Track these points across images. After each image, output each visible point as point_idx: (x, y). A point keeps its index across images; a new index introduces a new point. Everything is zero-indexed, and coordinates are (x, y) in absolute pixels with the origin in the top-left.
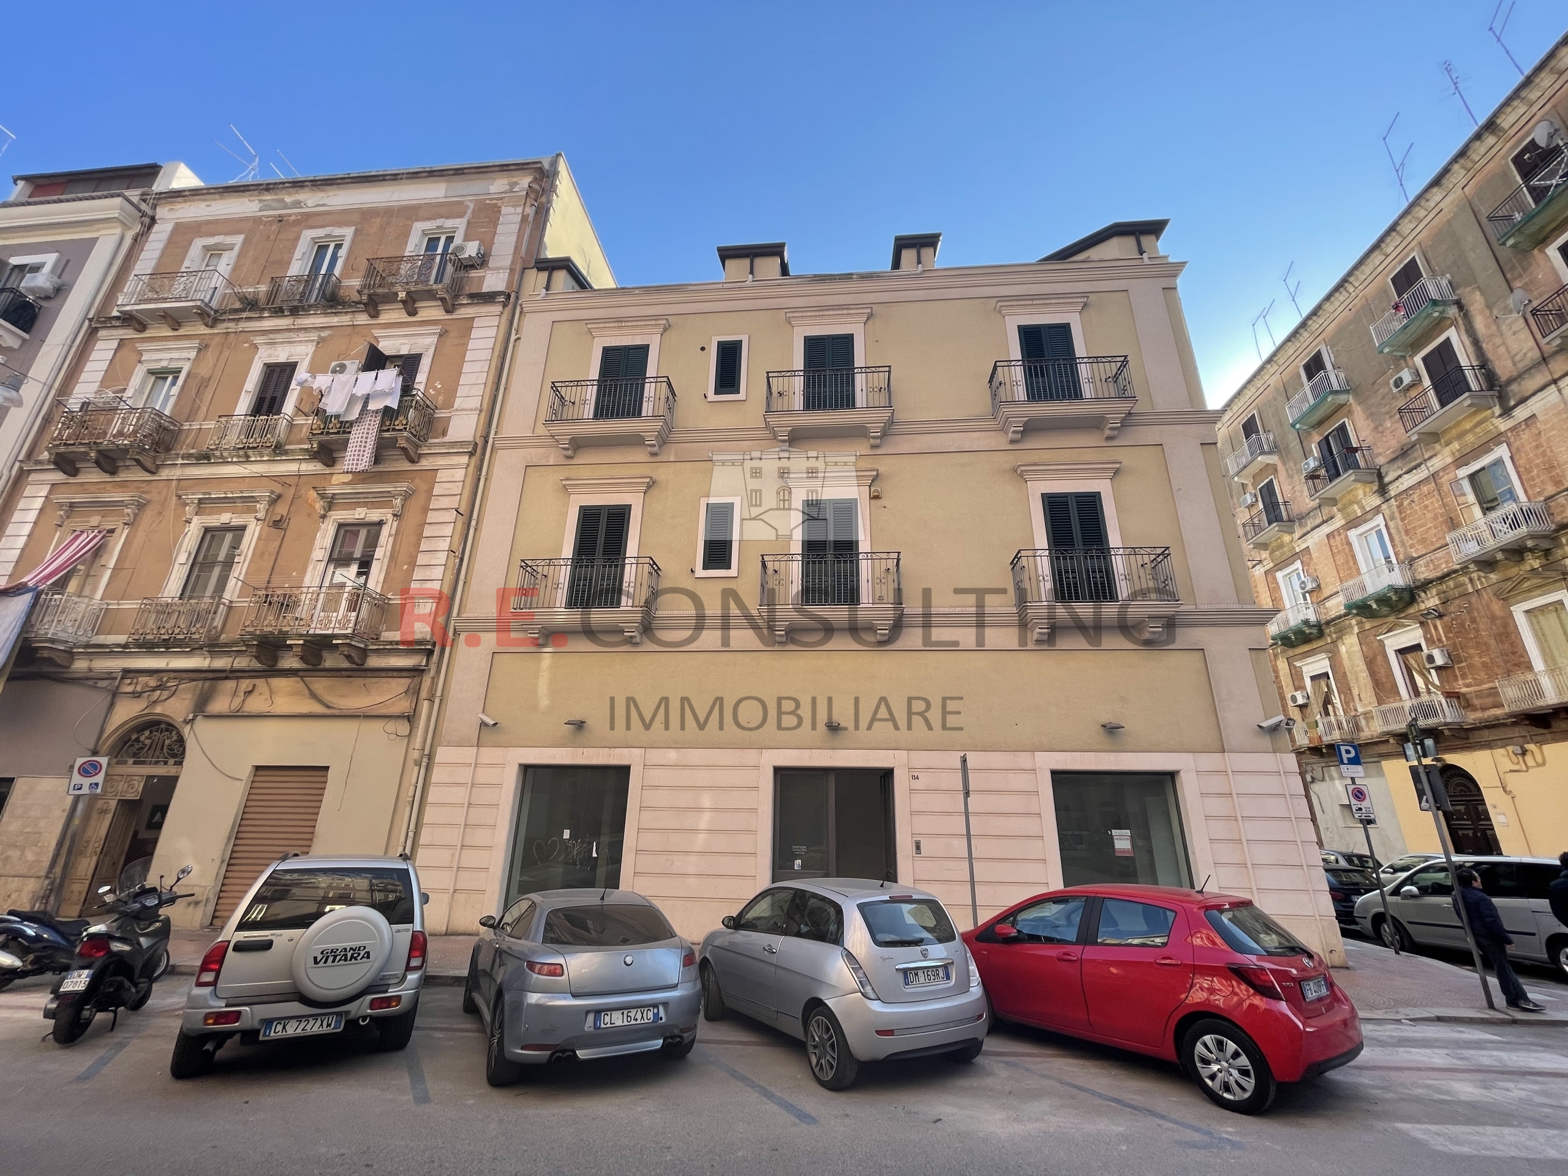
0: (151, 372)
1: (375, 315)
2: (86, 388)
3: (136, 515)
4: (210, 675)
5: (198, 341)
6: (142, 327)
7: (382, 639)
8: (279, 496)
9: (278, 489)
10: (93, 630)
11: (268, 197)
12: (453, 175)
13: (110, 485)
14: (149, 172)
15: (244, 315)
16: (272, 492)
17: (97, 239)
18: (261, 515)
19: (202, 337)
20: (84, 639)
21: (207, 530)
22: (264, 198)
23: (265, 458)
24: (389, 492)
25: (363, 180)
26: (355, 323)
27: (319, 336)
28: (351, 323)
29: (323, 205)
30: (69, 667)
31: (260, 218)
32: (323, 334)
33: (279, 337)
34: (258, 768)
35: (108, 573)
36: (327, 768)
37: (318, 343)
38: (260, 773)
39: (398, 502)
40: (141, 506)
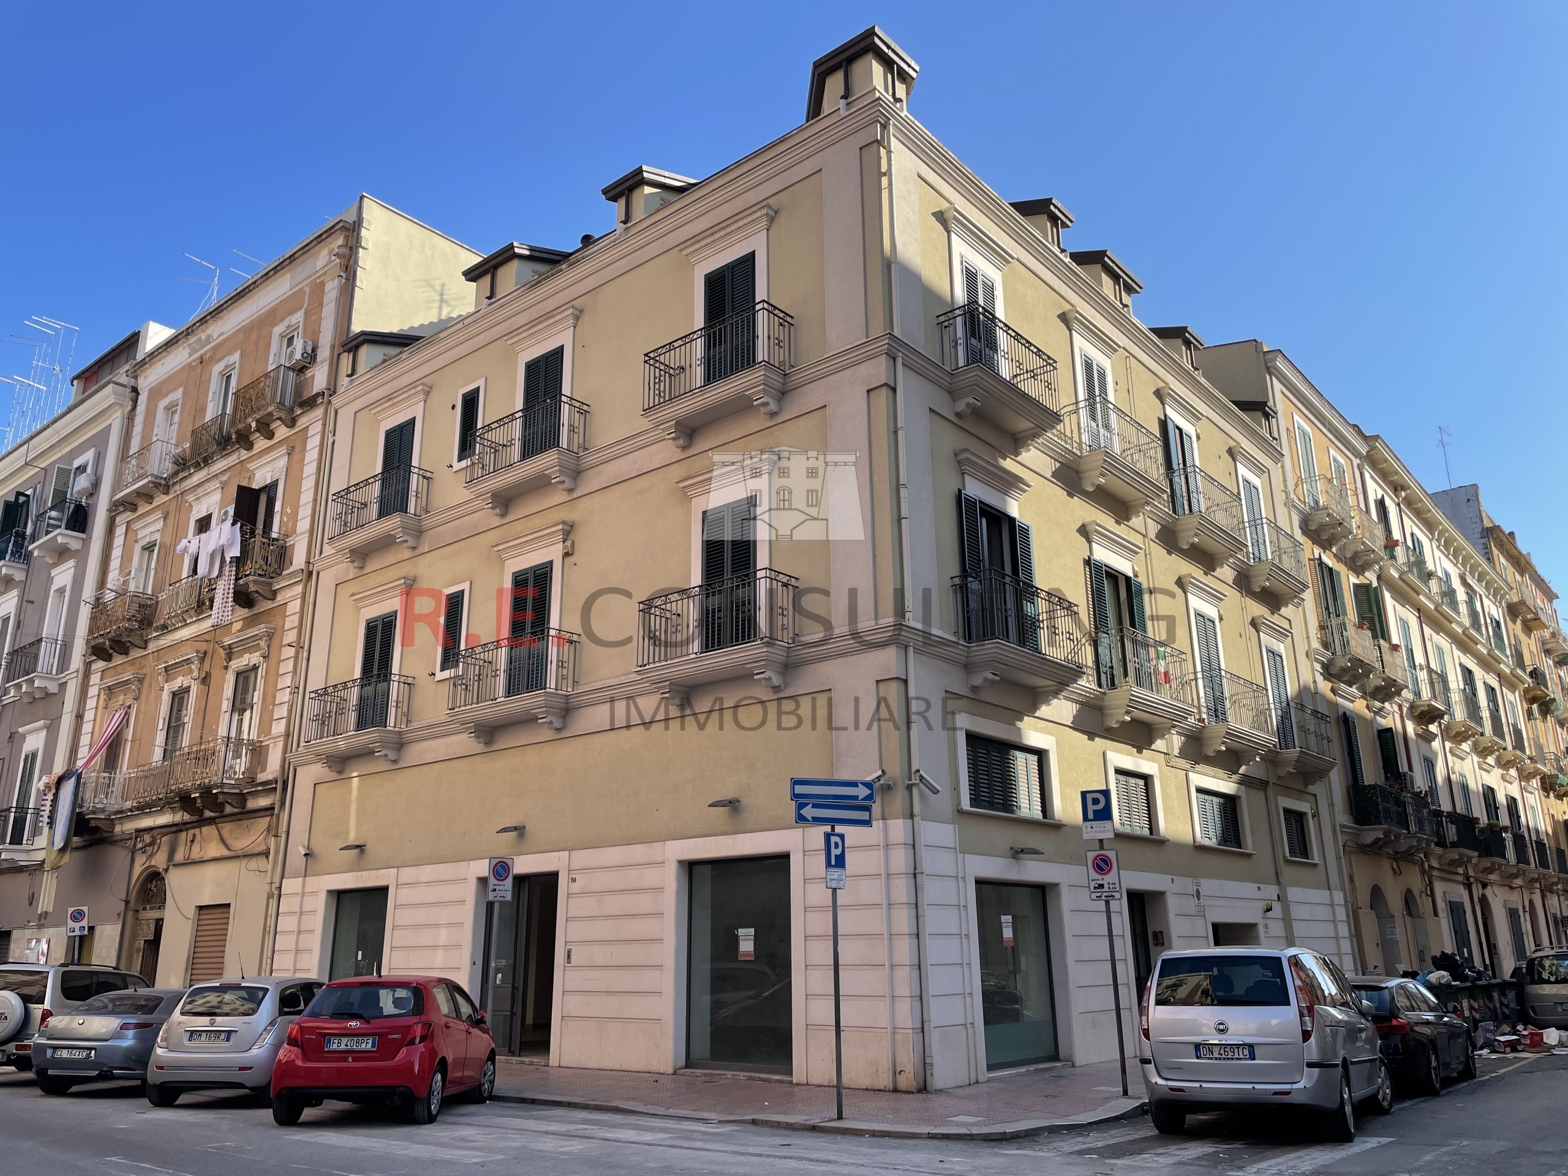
0: (144, 549)
1: (249, 446)
2: (114, 578)
3: (139, 689)
4: (174, 829)
5: (160, 512)
6: (134, 507)
7: (258, 781)
8: (205, 653)
9: (203, 646)
10: (123, 798)
11: (192, 339)
12: (290, 263)
13: (127, 664)
14: (133, 341)
15: (181, 476)
16: (198, 652)
17: (111, 425)
18: (195, 674)
19: (161, 507)
20: (116, 807)
21: (174, 694)
22: (190, 342)
23: (194, 619)
24: (257, 635)
25: (237, 297)
26: (242, 459)
27: (221, 482)
28: (238, 461)
29: (222, 334)
30: (112, 832)
31: (190, 364)
32: (224, 478)
33: (200, 492)
34: (201, 908)
35: (129, 745)
36: (228, 905)
37: (222, 488)
38: (203, 912)
39: (263, 643)
40: (141, 681)
